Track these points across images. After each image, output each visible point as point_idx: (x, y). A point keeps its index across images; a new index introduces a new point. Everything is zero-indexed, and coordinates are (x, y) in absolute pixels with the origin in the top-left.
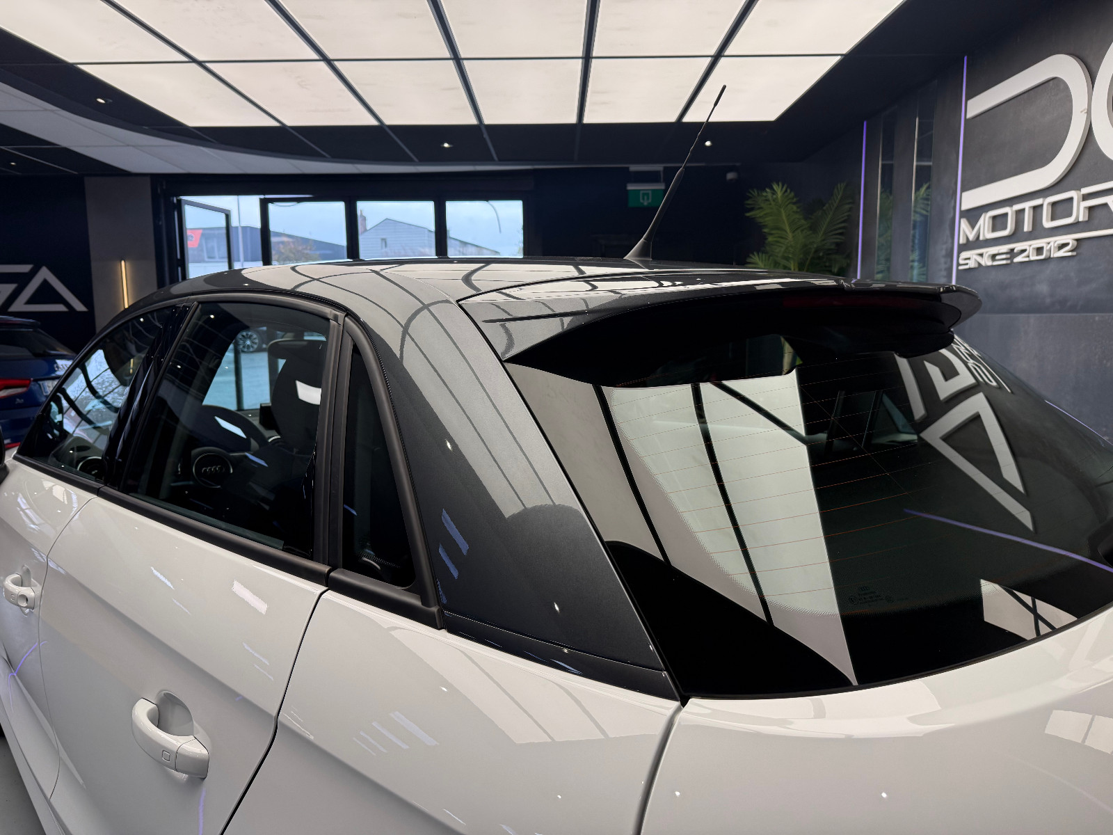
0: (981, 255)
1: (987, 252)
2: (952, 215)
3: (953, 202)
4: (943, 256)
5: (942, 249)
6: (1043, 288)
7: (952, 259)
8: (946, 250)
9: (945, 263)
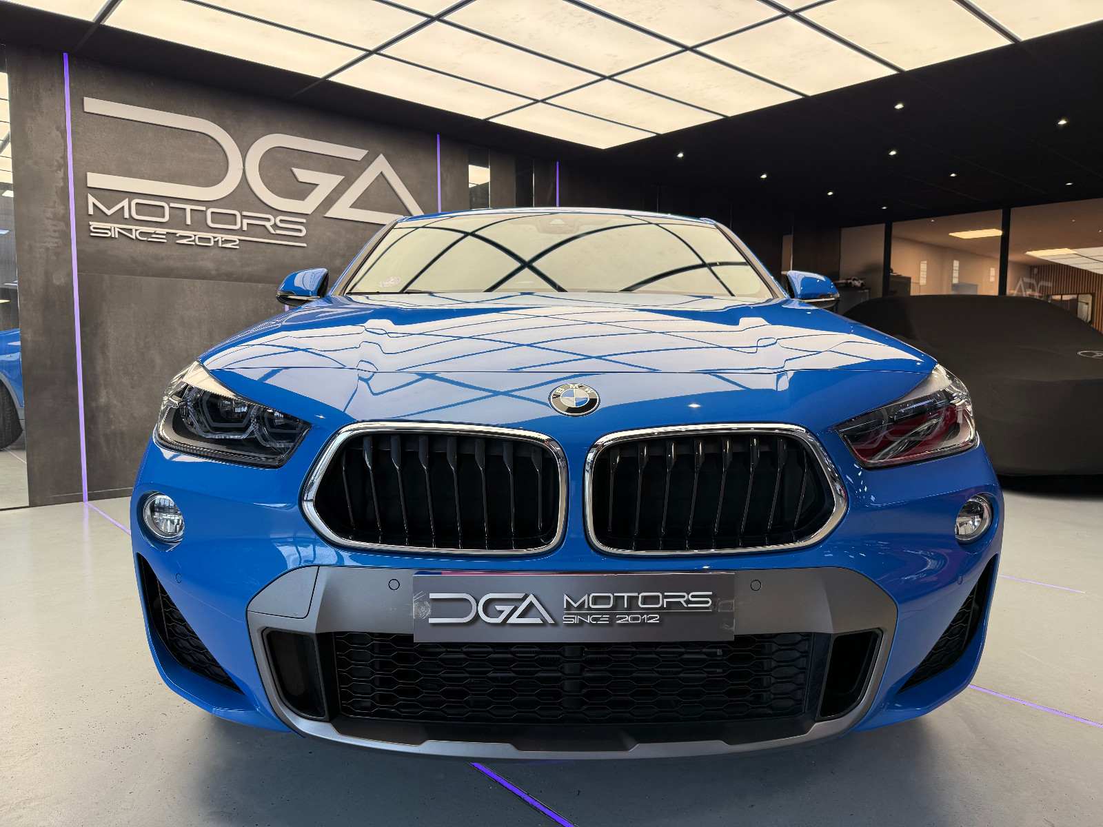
0: (130, 231)
1: (136, 230)
2: (62, 184)
3: (61, 174)
4: (48, 218)
5: (44, 211)
6: (207, 264)
7: (68, 224)
8: (55, 214)
9: (54, 225)
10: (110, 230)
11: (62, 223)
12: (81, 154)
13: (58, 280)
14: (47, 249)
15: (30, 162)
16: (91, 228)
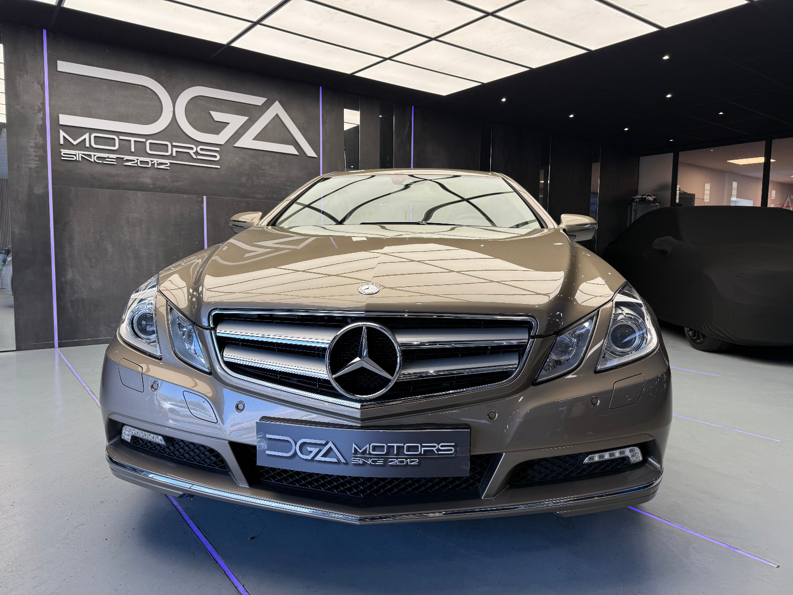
0: (90, 156)
1: (94, 155)
2: (41, 123)
3: (41, 115)
4: (31, 147)
5: (29, 142)
6: (147, 180)
7: (45, 151)
8: (36, 144)
9: (35, 152)
10: (75, 155)
11: (41, 150)
12: (55, 101)
13: (38, 190)
14: (30, 169)
15: (19, 106)
16: (62, 154)
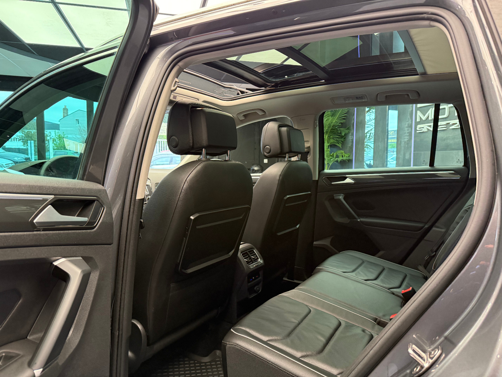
4: (406, 127)
5: (406, 124)
7: (412, 129)
8: (408, 124)
9: (408, 130)
10: (423, 128)
11: (410, 128)
13: (407, 157)
14: (405, 142)
16: (418, 129)
